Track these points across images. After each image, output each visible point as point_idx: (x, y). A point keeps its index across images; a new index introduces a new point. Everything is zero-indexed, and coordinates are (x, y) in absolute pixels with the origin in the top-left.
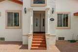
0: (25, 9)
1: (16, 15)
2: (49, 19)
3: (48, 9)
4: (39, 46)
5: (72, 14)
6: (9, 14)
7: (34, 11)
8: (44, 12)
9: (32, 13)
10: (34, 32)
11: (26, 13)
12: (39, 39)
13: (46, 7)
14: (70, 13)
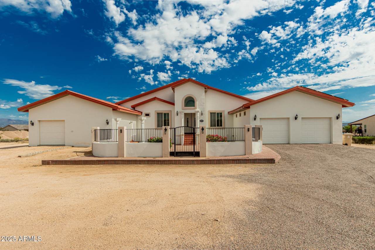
0: (177, 112)
1: (166, 115)
2: (198, 121)
3: (198, 112)
4: (190, 143)
5: (226, 113)
6: (159, 114)
7: (184, 113)
8: (194, 114)
9: (183, 116)
10: (185, 133)
11: (177, 115)
12: (191, 138)
13: (196, 110)
14: (224, 111)
